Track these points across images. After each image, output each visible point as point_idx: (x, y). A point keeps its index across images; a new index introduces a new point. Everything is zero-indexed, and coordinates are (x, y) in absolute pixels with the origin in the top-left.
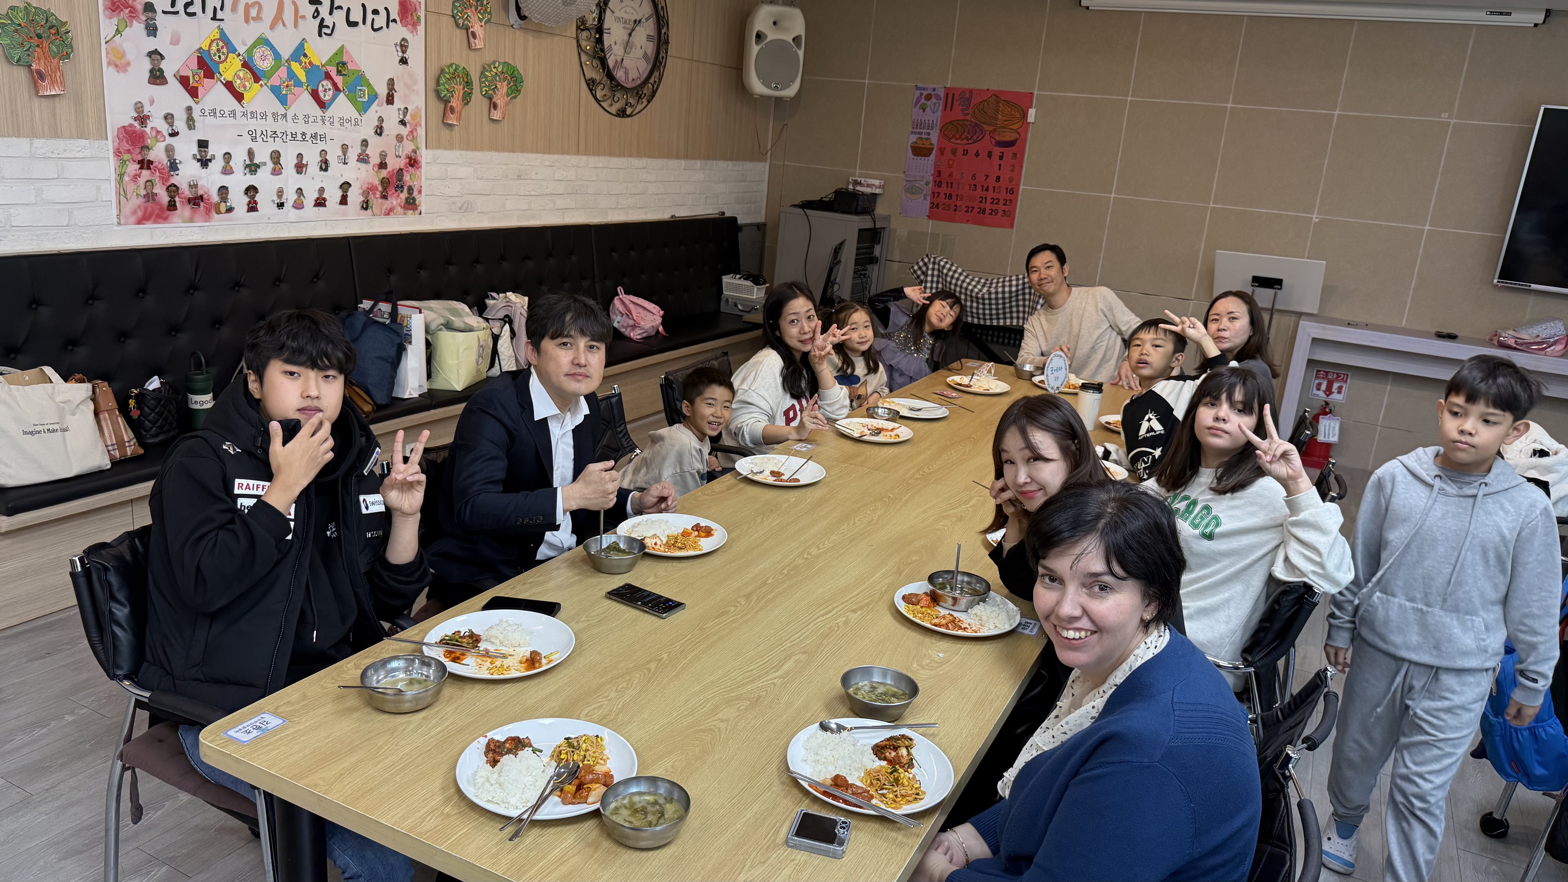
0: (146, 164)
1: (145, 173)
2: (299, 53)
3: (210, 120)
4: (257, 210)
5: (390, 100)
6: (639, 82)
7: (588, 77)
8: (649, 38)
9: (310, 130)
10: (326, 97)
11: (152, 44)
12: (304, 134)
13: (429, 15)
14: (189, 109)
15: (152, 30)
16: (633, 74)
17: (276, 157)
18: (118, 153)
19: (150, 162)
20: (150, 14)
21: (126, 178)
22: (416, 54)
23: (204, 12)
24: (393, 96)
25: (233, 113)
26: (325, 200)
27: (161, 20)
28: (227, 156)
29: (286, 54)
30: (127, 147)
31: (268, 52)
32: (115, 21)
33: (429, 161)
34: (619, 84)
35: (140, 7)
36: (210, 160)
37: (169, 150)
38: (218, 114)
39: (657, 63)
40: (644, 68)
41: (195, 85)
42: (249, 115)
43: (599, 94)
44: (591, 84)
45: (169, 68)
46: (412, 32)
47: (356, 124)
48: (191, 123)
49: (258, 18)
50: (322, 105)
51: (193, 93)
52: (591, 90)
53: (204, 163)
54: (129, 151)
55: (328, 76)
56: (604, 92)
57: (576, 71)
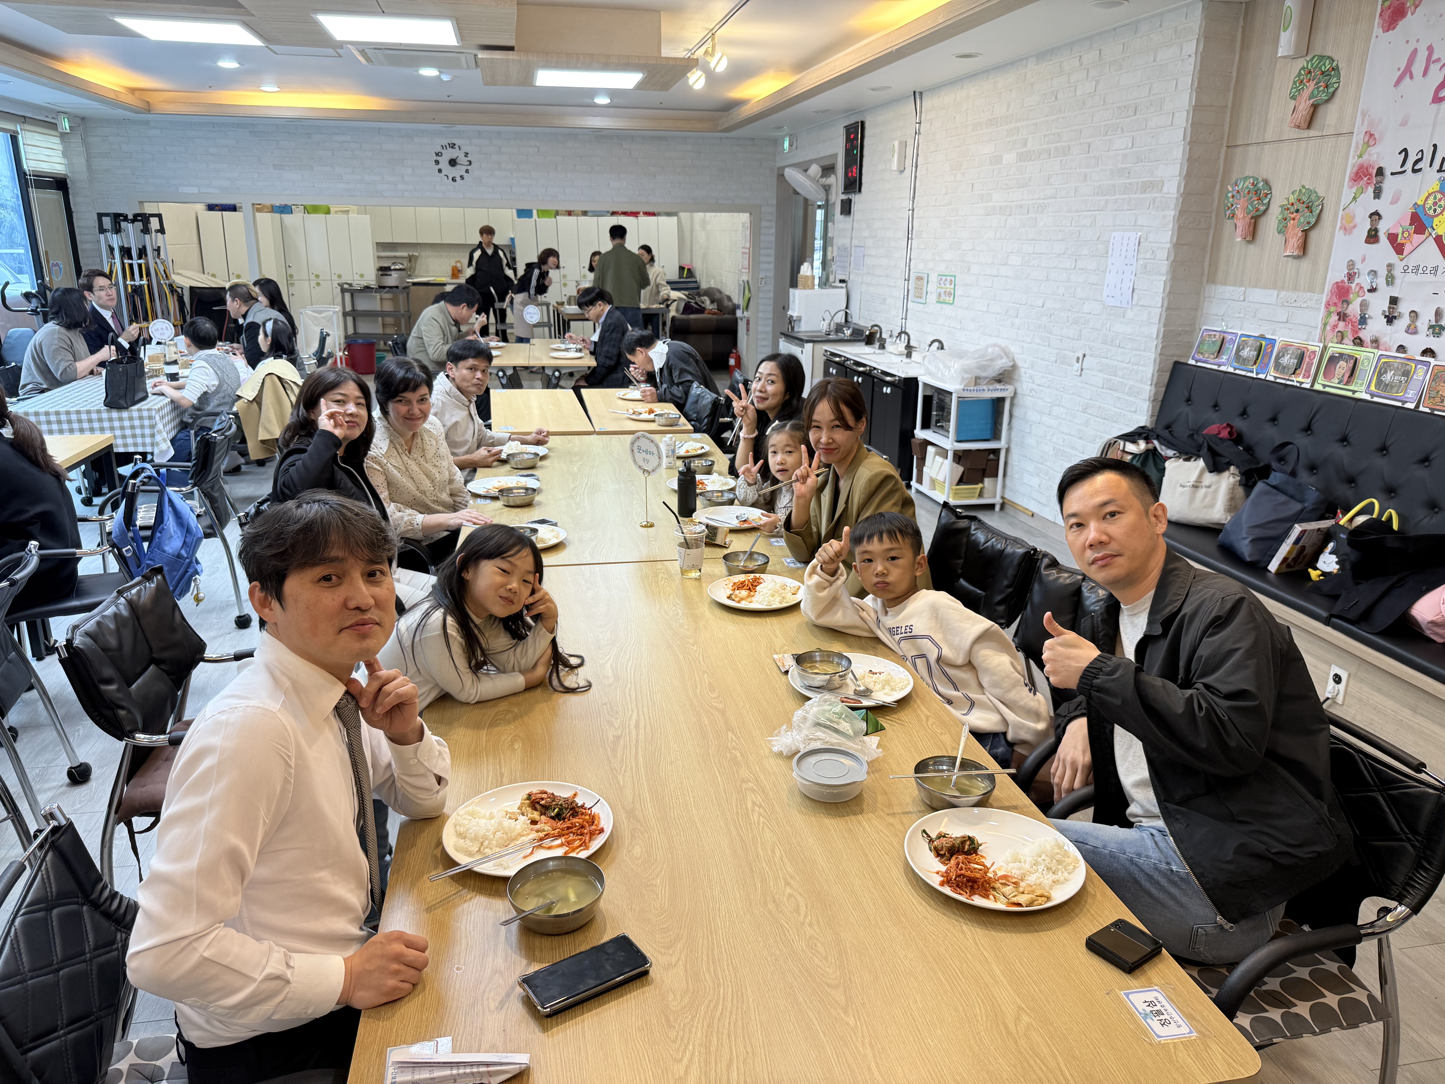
0: (1342, 316)
1: (1341, 324)
3: (1411, 277)
14: (1390, 266)
15: (1378, 194)
18: (1328, 305)
19: (1345, 315)
20: (1379, 178)
21: (1328, 328)
23: (1431, 166)
25: (1436, 269)
27: (1389, 181)
28: (1414, 315)
30: (1335, 300)
32: (1354, 190)
35: (1374, 173)
36: (1395, 317)
37: (1364, 305)
38: (1421, 271)
41: (1403, 241)
45: (1384, 227)
48: (1390, 280)
51: (1399, 249)
53: (1390, 319)
54: (1335, 304)
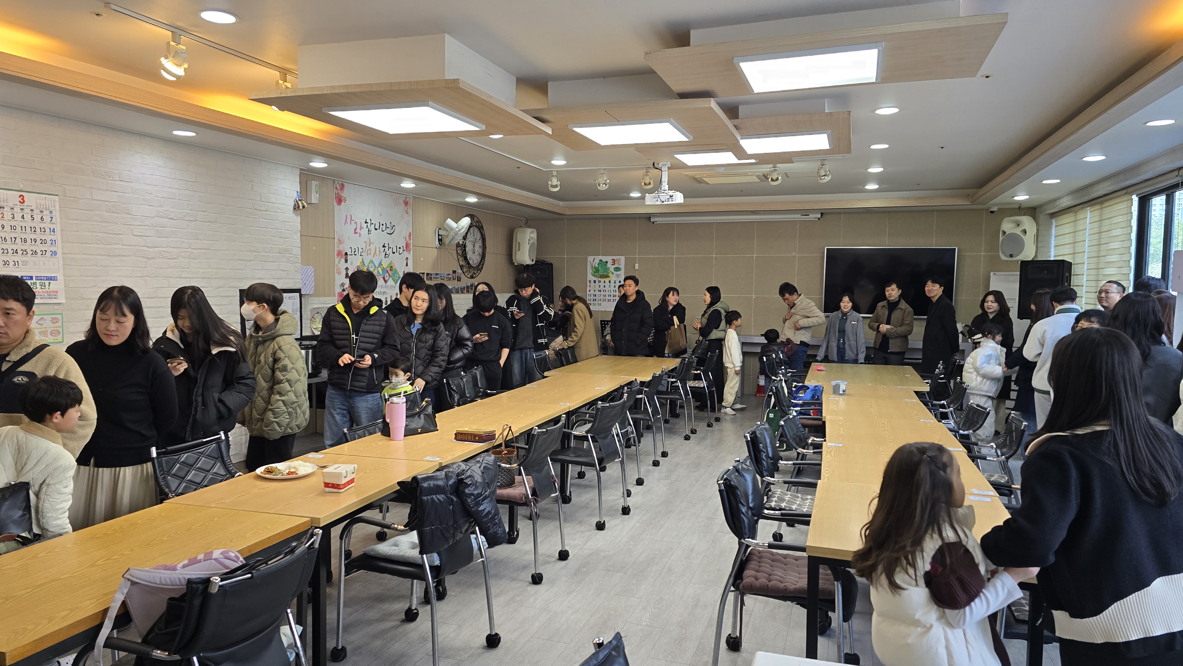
2: (380, 264)
6: (478, 264)
7: (461, 264)
8: (481, 246)
10: (386, 279)
11: (346, 265)
15: (346, 261)
16: (475, 262)
20: (346, 256)
22: (409, 261)
27: (349, 257)
29: (377, 266)
32: (338, 259)
34: (471, 266)
35: (344, 254)
39: (483, 256)
40: (479, 258)
43: (464, 270)
44: (462, 267)
46: (409, 254)
49: (370, 254)
50: (386, 281)
52: (462, 269)
55: (387, 272)
56: (466, 270)
57: (456, 262)
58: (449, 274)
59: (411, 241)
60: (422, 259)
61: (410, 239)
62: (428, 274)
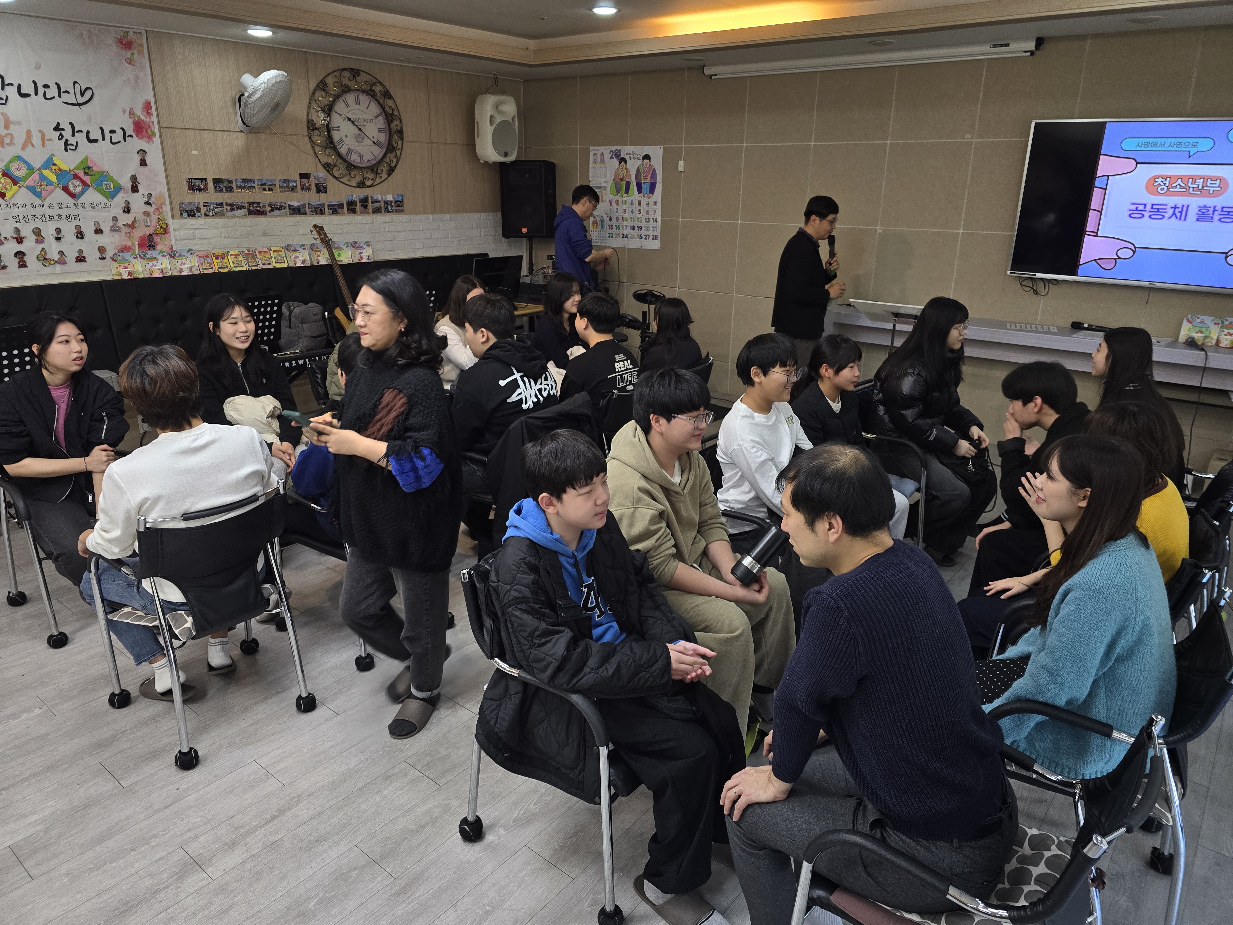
2: (49, 163)
4: (27, 266)
5: (135, 189)
6: (374, 162)
7: (323, 162)
8: (380, 130)
9: (64, 212)
10: (77, 190)
12: (59, 215)
13: (163, 130)
16: (367, 157)
17: (38, 233)
22: (155, 157)
24: (137, 187)
26: (84, 257)
29: (37, 165)
31: (22, 165)
33: (175, 228)
34: (352, 165)
40: (378, 152)
42: (12, 206)
43: (336, 174)
44: (327, 167)
46: (149, 142)
47: (106, 206)
49: (11, 143)
50: (73, 196)
52: (328, 171)
55: (76, 177)
56: (341, 172)
57: (311, 158)
58: (285, 181)
59: (154, 118)
60: (194, 152)
61: (149, 114)
62: (216, 181)
